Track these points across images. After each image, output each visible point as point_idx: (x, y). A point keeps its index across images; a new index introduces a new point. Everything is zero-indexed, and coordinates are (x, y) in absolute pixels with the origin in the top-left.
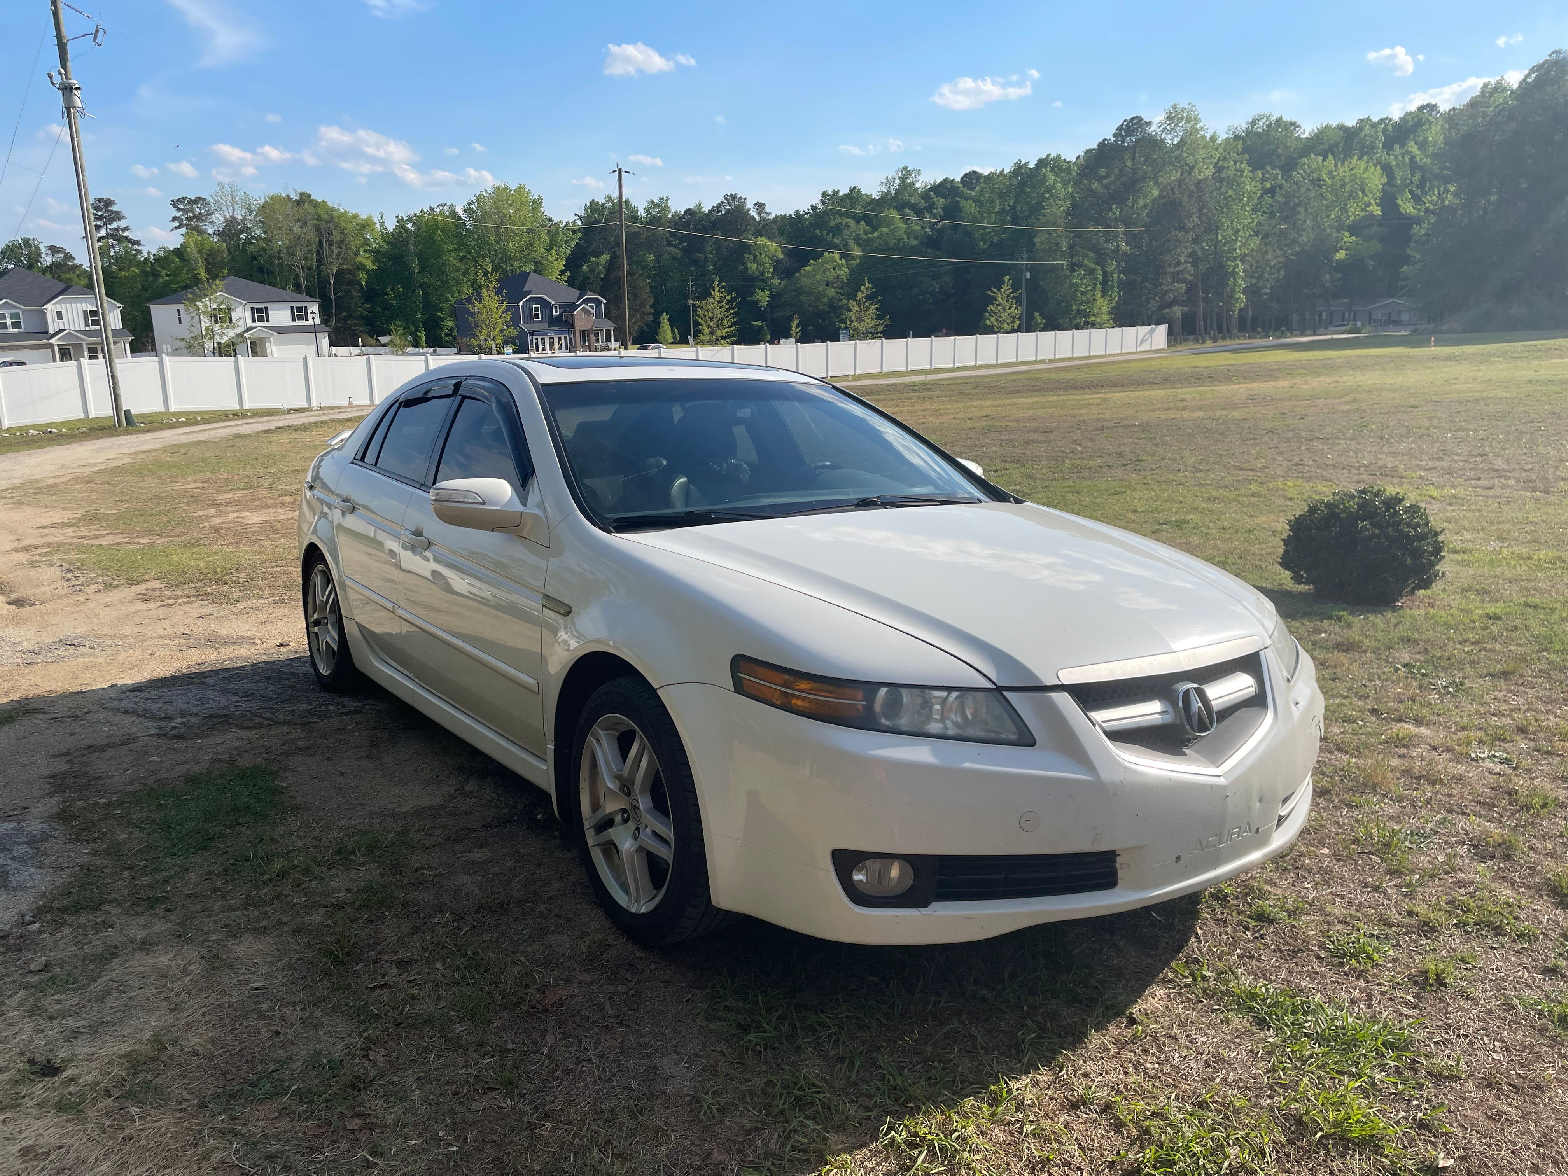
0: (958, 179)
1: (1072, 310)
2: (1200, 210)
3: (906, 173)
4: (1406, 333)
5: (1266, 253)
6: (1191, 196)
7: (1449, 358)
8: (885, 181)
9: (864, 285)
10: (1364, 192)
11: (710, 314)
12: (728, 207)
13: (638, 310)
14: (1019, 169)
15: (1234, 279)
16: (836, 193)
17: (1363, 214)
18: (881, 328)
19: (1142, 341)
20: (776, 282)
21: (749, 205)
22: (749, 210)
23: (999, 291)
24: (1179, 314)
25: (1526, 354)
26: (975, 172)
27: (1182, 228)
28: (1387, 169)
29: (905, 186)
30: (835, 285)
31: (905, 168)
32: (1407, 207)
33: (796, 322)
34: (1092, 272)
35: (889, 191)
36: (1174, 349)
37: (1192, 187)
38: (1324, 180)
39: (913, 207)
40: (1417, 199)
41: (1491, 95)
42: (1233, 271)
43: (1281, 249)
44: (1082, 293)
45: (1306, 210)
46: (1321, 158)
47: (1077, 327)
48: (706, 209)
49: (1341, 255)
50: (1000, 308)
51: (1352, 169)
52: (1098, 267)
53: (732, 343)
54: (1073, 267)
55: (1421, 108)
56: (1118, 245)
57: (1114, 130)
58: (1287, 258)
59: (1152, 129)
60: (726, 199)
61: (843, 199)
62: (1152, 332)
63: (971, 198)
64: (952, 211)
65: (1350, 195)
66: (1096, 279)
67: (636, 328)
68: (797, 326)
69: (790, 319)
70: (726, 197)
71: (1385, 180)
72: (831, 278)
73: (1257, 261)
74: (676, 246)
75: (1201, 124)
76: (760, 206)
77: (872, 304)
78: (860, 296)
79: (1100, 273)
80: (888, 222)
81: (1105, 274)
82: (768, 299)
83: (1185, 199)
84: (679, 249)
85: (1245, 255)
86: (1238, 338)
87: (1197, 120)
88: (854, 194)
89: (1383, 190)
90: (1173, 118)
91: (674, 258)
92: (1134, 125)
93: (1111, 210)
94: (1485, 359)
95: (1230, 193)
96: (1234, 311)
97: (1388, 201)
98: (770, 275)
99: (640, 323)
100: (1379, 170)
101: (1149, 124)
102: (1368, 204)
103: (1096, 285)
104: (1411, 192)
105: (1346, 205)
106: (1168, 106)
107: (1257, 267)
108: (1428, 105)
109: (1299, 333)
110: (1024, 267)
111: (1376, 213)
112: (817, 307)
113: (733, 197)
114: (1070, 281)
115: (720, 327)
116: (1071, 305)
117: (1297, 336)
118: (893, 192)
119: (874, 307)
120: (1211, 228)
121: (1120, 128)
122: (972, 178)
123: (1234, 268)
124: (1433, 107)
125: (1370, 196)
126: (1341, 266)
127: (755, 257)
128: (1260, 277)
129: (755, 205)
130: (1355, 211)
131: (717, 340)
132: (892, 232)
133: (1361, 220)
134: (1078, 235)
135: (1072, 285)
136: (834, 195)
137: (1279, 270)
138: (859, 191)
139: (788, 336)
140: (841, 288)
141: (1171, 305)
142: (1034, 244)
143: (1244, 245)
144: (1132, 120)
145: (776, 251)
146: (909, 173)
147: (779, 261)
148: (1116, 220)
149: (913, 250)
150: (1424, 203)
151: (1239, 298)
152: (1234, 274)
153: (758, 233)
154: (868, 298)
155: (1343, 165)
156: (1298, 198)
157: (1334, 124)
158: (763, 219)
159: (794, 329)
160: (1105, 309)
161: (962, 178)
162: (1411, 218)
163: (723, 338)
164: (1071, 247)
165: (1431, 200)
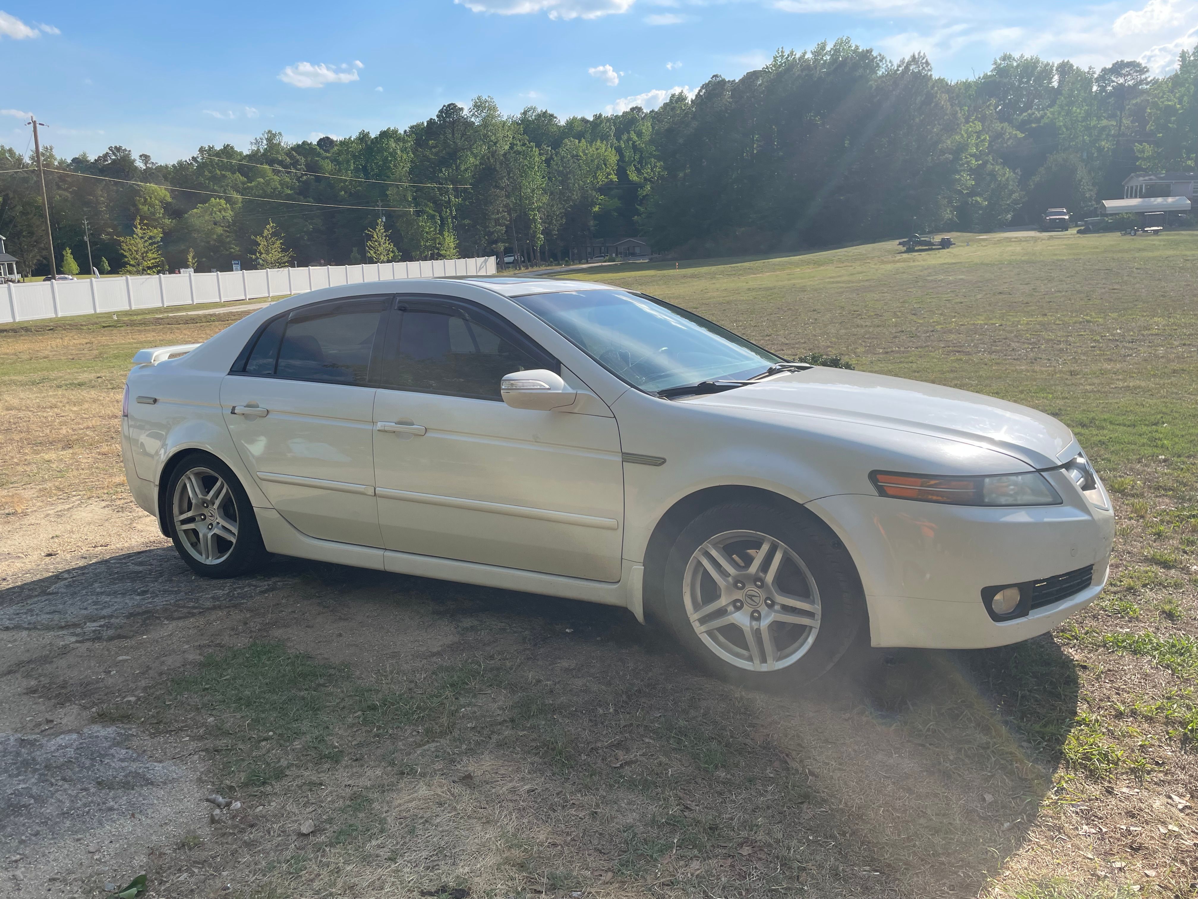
0: (315, 142)
1: (421, 246)
2: (509, 174)
3: (271, 137)
4: (647, 261)
5: (553, 206)
6: (501, 164)
7: (693, 276)
8: (255, 141)
9: (269, 224)
10: (605, 165)
11: (135, 248)
12: (114, 157)
13: (34, 246)
14: (363, 137)
15: (535, 223)
16: (211, 148)
17: (606, 180)
18: (286, 259)
19: (480, 269)
20: (167, 221)
21: (135, 156)
22: (134, 160)
23: (375, 230)
24: (502, 248)
25: (734, 272)
26: (328, 138)
27: (497, 187)
28: (619, 150)
29: (272, 144)
30: (222, 225)
31: (269, 132)
32: (633, 177)
33: (191, 254)
34: (433, 217)
35: (258, 149)
36: (501, 274)
37: (502, 158)
38: (580, 156)
39: (281, 163)
40: (638, 171)
41: (677, 102)
42: (534, 218)
43: (562, 204)
44: (427, 233)
45: (574, 176)
46: (577, 141)
47: (425, 259)
48: (92, 158)
49: (596, 209)
50: (377, 243)
51: (597, 149)
52: (437, 214)
53: (158, 273)
54: (418, 213)
55: (632, 109)
56: (449, 198)
57: (437, 113)
58: (566, 210)
59: (464, 113)
60: (111, 150)
61: (218, 154)
62: (486, 261)
63: (327, 158)
64: (312, 167)
65: (597, 167)
66: (436, 223)
67: (35, 261)
68: (193, 258)
69: (188, 252)
70: (110, 149)
71: (618, 157)
72: (218, 219)
73: (548, 212)
74: (65, 190)
75: (499, 112)
76: (145, 158)
77: (277, 240)
78: (266, 233)
79: (438, 218)
80: (263, 175)
81: (442, 219)
82: (161, 235)
83: (498, 167)
84: (70, 192)
85: (540, 207)
86: (542, 265)
87: (495, 109)
88: (228, 151)
89: (618, 164)
90: (478, 106)
91: (66, 200)
92: (450, 110)
93: (441, 172)
94: (713, 276)
95: (526, 162)
96: (537, 247)
97: (621, 172)
98: (161, 215)
99: (38, 257)
100: (614, 151)
101: (461, 109)
102: (609, 174)
103: (436, 227)
104: (634, 165)
105: (596, 174)
106: (475, 96)
107: (548, 216)
108: (636, 107)
109: (577, 262)
110: (380, 212)
111: (614, 180)
112: (208, 242)
113: (118, 149)
114: (418, 224)
115: (146, 259)
116: (420, 242)
117: (577, 264)
118: (262, 151)
119: (278, 242)
120: (517, 188)
121: (441, 111)
122: (325, 142)
123: (534, 216)
124: (639, 109)
125: (610, 168)
126: (596, 216)
127: (146, 200)
128: (550, 223)
129: (141, 156)
130: (601, 178)
131: (144, 270)
132: (268, 183)
133: (605, 185)
134: (419, 189)
135: (419, 227)
136: (210, 150)
137: (562, 218)
138: (232, 148)
139: (187, 267)
140: (229, 227)
141: (496, 242)
142: (387, 195)
143: (538, 200)
144: (449, 105)
145: (165, 196)
146: (274, 135)
147: (168, 204)
148: (446, 179)
149: (288, 197)
150: (643, 174)
151: (539, 237)
152: (534, 220)
153: (145, 180)
154: (274, 234)
155: (591, 146)
156: (569, 168)
157: (579, 117)
158: (147, 168)
159: (190, 260)
160: (452, 245)
161: (318, 142)
162: (636, 184)
163: (149, 268)
164: (414, 199)
165: (647, 171)
